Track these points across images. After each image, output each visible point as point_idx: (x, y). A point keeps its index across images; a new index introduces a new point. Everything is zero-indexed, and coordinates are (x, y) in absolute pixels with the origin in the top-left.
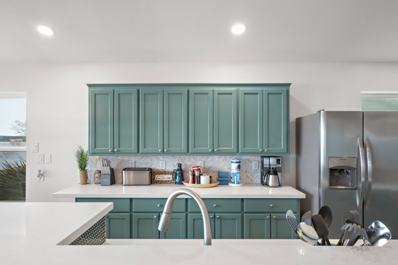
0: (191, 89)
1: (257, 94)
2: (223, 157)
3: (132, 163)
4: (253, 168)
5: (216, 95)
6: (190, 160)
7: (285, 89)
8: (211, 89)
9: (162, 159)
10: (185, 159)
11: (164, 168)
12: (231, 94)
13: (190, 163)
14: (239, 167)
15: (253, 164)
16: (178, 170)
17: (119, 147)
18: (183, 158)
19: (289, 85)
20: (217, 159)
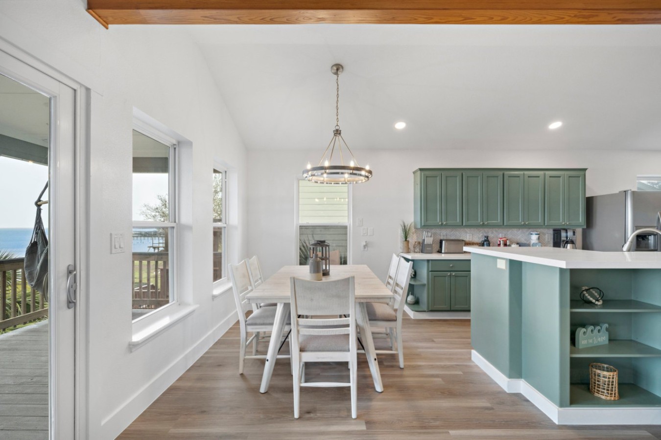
0: (506, 173)
1: (560, 177)
2: (521, 230)
3: (444, 236)
4: (546, 240)
5: (526, 178)
6: (492, 233)
7: (582, 173)
8: (522, 173)
9: (469, 232)
10: (488, 232)
11: (471, 240)
12: (539, 177)
13: (492, 235)
14: (539, 238)
15: (546, 236)
16: (485, 241)
17: (446, 221)
18: (486, 231)
19: (585, 170)
20: (516, 232)
